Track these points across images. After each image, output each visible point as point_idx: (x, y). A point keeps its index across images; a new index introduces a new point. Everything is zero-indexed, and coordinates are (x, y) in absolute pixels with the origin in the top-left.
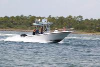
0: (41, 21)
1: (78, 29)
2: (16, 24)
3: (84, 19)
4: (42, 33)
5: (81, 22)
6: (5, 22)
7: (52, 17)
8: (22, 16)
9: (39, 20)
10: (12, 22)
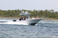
0: (24, 12)
1: (51, 17)
2: (15, 14)
3: (54, 12)
4: (25, 19)
5: (53, 13)
6: (8, 13)
7: (36, 10)
8: (18, 10)
9: (23, 12)
10: (12, 13)
